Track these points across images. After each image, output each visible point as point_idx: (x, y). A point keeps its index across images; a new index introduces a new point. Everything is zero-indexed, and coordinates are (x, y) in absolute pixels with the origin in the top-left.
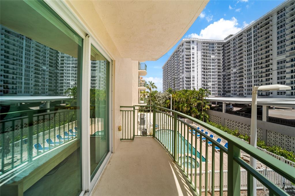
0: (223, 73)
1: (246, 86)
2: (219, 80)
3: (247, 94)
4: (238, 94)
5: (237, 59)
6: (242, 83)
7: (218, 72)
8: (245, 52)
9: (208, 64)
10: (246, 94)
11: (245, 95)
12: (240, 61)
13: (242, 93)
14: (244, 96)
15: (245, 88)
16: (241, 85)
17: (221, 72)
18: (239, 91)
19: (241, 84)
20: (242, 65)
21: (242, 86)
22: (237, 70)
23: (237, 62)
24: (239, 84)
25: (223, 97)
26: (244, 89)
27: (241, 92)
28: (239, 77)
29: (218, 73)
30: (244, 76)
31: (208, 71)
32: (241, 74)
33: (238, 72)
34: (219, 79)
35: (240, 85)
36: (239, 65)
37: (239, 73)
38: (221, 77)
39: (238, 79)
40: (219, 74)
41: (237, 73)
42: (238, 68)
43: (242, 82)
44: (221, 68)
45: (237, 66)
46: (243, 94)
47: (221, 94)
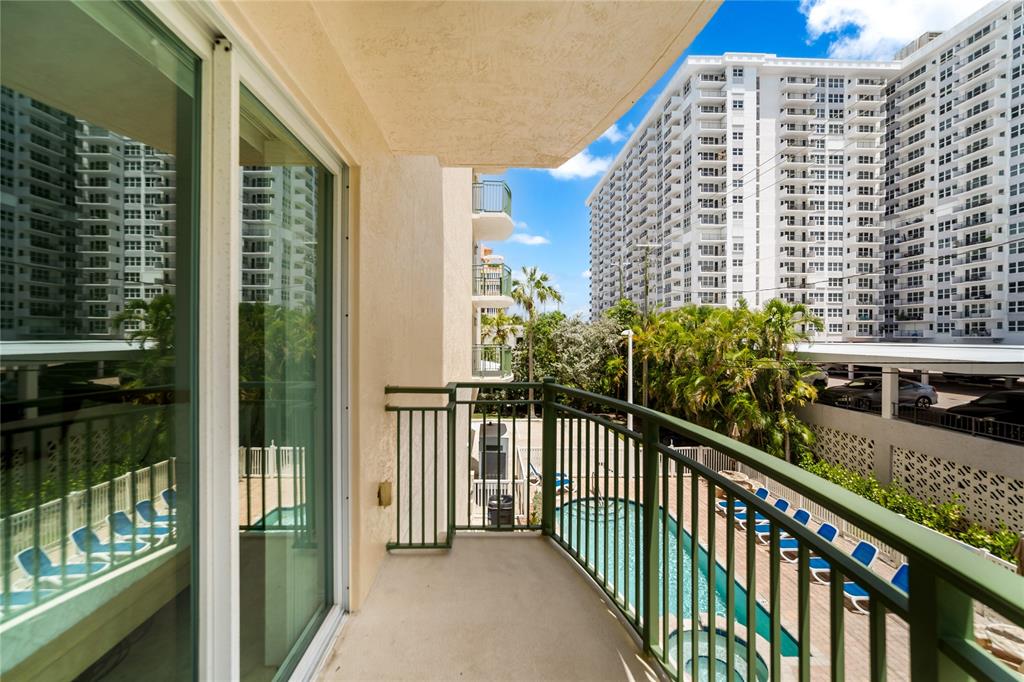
0: (885, 226)
1: (1000, 287)
2: (864, 260)
3: (1006, 326)
4: (960, 325)
5: (956, 152)
6: (980, 274)
7: (862, 221)
8: (1003, 115)
9: (809, 182)
10: (1000, 326)
11: (995, 334)
12: (976, 162)
13: (983, 324)
14: (993, 336)
15: (996, 295)
16: (978, 283)
17: (876, 219)
18: (967, 315)
19: (975, 278)
20: (984, 183)
21: (983, 287)
22: (956, 210)
23: (955, 169)
24: (967, 279)
25: (881, 341)
26: (989, 304)
27: (976, 318)
28: (968, 243)
29: (861, 224)
30: (990, 239)
31: (808, 213)
32: (978, 228)
33: (961, 220)
34: (863, 252)
35: (970, 284)
36: (968, 183)
37: (968, 225)
38: (875, 245)
39: (962, 251)
40: (867, 228)
41: (954, 221)
42: (961, 199)
43: (983, 269)
44: (875, 199)
45: (955, 187)
46: (987, 327)
47: (876, 328)
